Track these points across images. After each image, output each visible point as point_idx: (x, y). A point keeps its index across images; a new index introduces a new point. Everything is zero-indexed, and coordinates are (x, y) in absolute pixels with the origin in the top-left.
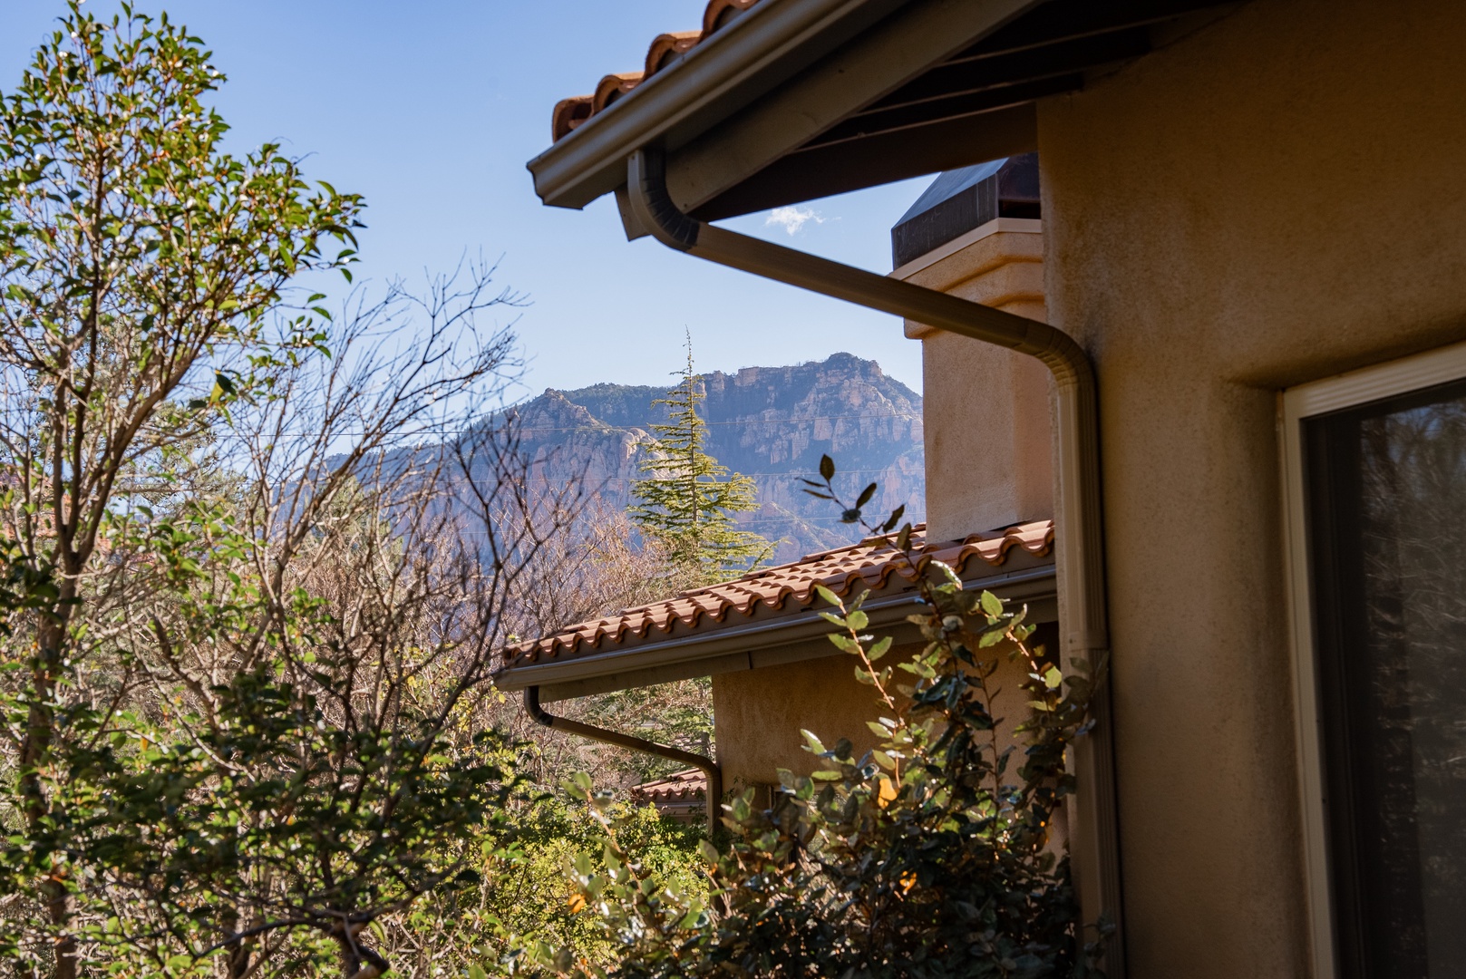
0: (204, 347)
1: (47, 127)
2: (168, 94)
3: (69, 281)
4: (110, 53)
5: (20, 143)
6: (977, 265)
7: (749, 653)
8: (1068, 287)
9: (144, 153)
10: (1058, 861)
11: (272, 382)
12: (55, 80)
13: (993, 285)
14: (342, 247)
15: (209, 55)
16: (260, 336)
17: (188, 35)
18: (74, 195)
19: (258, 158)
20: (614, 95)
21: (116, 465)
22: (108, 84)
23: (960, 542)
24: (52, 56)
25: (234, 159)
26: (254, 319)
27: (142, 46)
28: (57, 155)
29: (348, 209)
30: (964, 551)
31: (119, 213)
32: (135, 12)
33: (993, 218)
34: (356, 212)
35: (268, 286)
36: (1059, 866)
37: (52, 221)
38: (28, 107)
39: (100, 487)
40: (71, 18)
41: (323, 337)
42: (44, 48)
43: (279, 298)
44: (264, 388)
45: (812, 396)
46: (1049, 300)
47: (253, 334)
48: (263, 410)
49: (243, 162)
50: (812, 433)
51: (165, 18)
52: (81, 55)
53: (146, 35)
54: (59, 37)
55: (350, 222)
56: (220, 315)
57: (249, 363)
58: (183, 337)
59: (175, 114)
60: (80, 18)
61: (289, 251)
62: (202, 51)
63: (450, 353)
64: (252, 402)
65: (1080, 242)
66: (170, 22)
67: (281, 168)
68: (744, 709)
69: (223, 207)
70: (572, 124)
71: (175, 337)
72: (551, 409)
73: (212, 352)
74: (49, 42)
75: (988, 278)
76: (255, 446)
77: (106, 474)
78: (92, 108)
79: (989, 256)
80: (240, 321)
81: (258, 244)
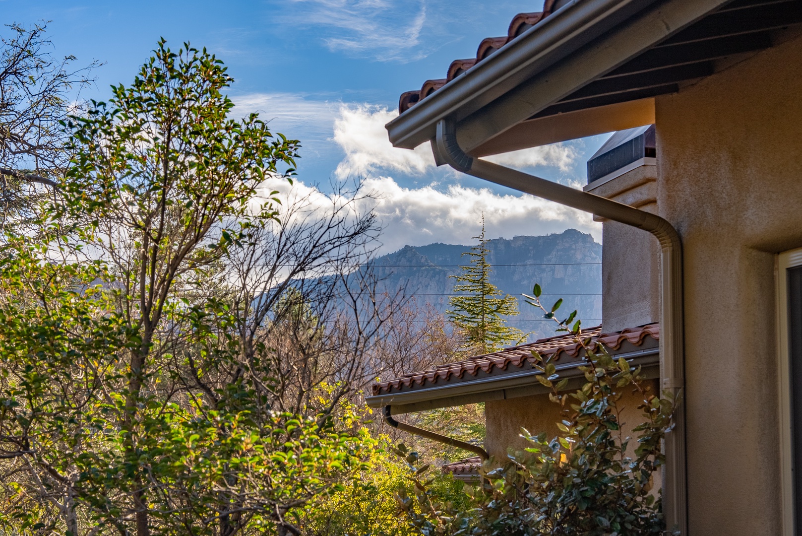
0: (217, 217)
1: (145, 105)
2: (205, 88)
3: (152, 183)
4: (177, 68)
5: (132, 113)
6: (632, 182)
7: (504, 390)
8: (669, 196)
9: (191, 118)
10: (656, 499)
11: (250, 236)
12: (150, 81)
13: (641, 193)
14: (288, 167)
15: (225, 69)
16: (245, 212)
17: (216, 58)
18: (156, 139)
19: (248, 120)
20: (431, 90)
21: (172, 276)
22: (175, 84)
23: (619, 332)
24: (149, 70)
25: (236, 122)
26: (243, 204)
27: (193, 65)
28: (150, 119)
29: (292, 148)
30: (620, 338)
31: (177, 148)
32: (190, 47)
33: (641, 157)
34: (295, 149)
35: (250, 187)
36: (656, 503)
37: (145, 153)
38: (136, 95)
39: (163, 288)
40: (159, 50)
41: (277, 213)
42: (146, 65)
43: (255, 193)
44: (247, 239)
45: (554, 253)
46: (659, 202)
47: (242, 211)
48: (245, 250)
49: (240, 124)
50: (553, 274)
51: (205, 50)
52: (163, 69)
53: (195, 60)
54: (153, 60)
55: (293, 154)
56: (226, 201)
57: (240, 226)
58: (207, 212)
59: (208, 99)
60: (164, 51)
61: (261, 169)
62: (222, 67)
63: (343, 223)
64: (240, 246)
65: (675, 173)
66: (208, 53)
67: (259, 126)
68: (502, 422)
69: (229, 145)
70: (409, 105)
71: (203, 212)
72: (407, 257)
73: (221, 220)
74: (148, 62)
75: (638, 189)
76: (241, 269)
77: (166, 283)
78: (167, 95)
79: (639, 178)
80: (236, 205)
81: (246, 165)
